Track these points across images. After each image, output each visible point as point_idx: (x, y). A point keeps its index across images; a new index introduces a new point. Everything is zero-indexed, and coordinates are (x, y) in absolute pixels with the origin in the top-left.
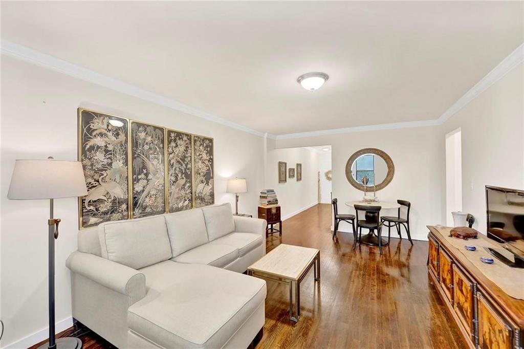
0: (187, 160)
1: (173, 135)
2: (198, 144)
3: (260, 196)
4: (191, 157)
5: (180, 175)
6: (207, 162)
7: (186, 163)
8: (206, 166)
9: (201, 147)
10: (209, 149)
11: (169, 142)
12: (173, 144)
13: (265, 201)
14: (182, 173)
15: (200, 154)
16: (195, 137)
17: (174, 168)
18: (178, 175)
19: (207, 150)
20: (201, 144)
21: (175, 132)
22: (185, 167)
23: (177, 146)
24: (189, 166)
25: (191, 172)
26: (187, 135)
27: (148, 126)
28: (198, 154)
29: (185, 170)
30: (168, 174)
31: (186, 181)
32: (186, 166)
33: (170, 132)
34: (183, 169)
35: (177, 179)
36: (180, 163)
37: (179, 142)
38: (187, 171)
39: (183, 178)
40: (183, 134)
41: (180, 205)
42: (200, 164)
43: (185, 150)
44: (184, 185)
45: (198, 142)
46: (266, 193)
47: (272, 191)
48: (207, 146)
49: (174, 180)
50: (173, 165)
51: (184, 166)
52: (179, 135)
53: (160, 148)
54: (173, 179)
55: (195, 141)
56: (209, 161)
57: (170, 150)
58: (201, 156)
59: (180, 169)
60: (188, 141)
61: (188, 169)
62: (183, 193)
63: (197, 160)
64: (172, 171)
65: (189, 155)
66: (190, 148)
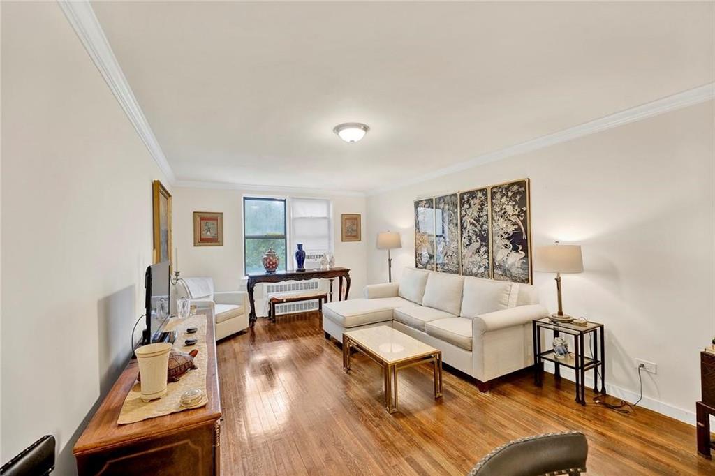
0: (483, 220)
1: (465, 196)
2: (498, 196)
4: (487, 215)
5: (474, 238)
6: (514, 219)
7: (481, 223)
8: (513, 225)
9: (504, 200)
10: (518, 198)
11: (462, 205)
12: (466, 206)
14: (477, 236)
15: (502, 209)
16: (492, 189)
17: (467, 231)
18: (471, 238)
19: (515, 201)
20: (504, 195)
21: (468, 193)
22: (480, 228)
23: (470, 207)
24: (485, 227)
25: (488, 234)
26: (481, 190)
27: (445, 196)
28: (498, 210)
29: (480, 231)
30: (462, 236)
31: (482, 245)
32: (482, 226)
33: (462, 195)
34: (477, 230)
35: (470, 242)
36: (473, 224)
37: (472, 202)
38: (483, 233)
39: (477, 241)
40: (477, 191)
41: (474, 271)
42: (502, 223)
43: (479, 209)
44: (479, 249)
45: (499, 193)
48: (515, 195)
50: (466, 227)
51: (479, 226)
52: (472, 194)
53: (454, 213)
54: (467, 242)
55: (493, 194)
56: (518, 216)
57: (463, 213)
59: (473, 231)
60: (483, 198)
61: (484, 230)
62: (476, 258)
63: (496, 218)
64: (465, 234)
65: (485, 213)
66: (486, 205)
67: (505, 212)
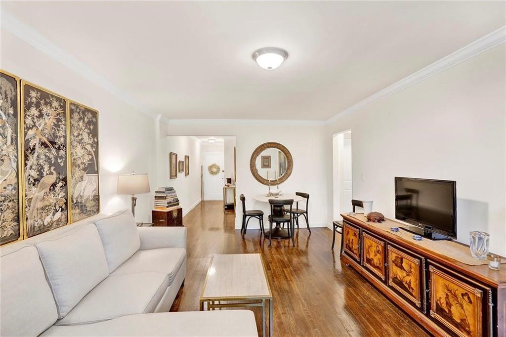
0: (59, 142)
1: (33, 94)
2: (76, 116)
3: (156, 197)
4: (65, 137)
5: (46, 168)
6: (89, 147)
7: (57, 146)
8: (89, 154)
9: (81, 123)
10: (92, 127)
11: (28, 107)
12: (34, 111)
13: (164, 203)
14: (51, 165)
15: (79, 134)
16: (71, 104)
17: (36, 155)
18: (43, 168)
19: (90, 129)
20: (81, 118)
21: (38, 90)
22: (55, 153)
23: (41, 116)
24: (62, 153)
25: (65, 163)
26: (59, 99)
28: (76, 134)
29: (56, 158)
30: (26, 165)
33: (28, 88)
34: (51, 156)
35: (41, 175)
37: (45, 109)
38: (59, 161)
39: (51, 173)
40: (53, 96)
41: (47, 220)
42: (79, 151)
43: (55, 125)
44: (54, 185)
45: (76, 114)
46: (164, 192)
47: (171, 189)
48: (89, 123)
49: (36, 177)
50: (34, 149)
52: (45, 97)
53: (8, 115)
54: (34, 174)
55: (72, 111)
56: (92, 146)
57: (29, 121)
58: (80, 137)
59: (46, 156)
60: (60, 110)
61: (61, 157)
62: (51, 198)
63: (75, 144)
64: (32, 160)
65: (61, 133)
66: (63, 122)
67: (82, 139)
